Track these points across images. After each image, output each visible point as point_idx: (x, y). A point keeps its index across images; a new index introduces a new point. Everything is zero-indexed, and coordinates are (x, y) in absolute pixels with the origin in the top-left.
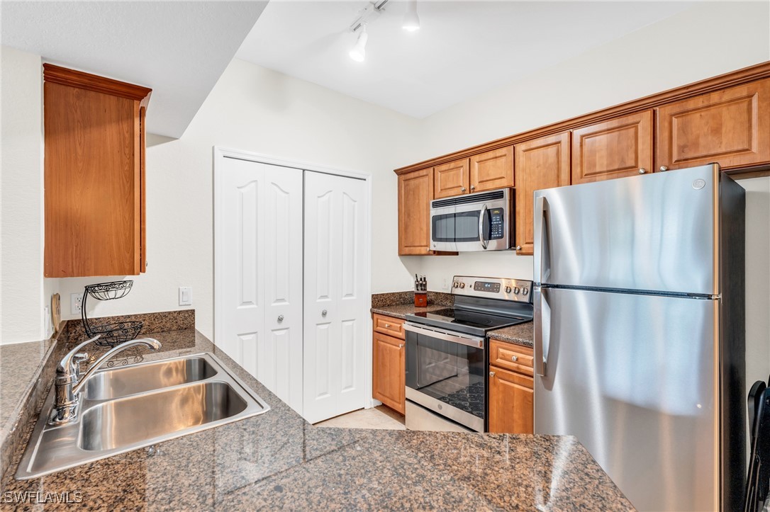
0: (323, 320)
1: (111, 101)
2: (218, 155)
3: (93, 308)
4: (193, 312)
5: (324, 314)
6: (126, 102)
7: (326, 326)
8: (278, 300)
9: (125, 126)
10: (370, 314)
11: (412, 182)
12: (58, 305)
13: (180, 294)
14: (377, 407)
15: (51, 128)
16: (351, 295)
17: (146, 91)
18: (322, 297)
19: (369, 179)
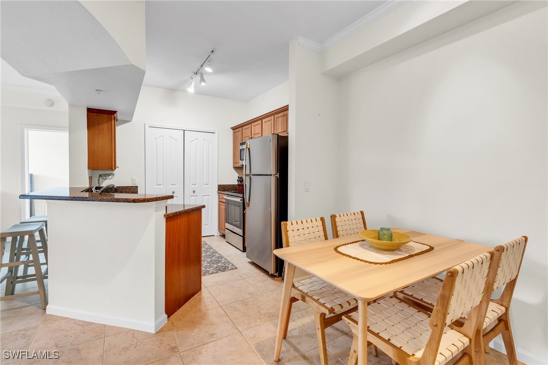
0: (193, 194)
1: (105, 116)
2: (147, 127)
3: (102, 183)
4: (137, 187)
5: (194, 192)
6: (110, 115)
7: (195, 197)
8: (172, 185)
9: (110, 123)
10: (217, 193)
11: (236, 133)
12: (91, 180)
13: (133, 180)
14: (220, 236)
15: (89, 126)
16: (208, 184)
17: (115, 112)
18: (193, 184)
19: (217, 133)
